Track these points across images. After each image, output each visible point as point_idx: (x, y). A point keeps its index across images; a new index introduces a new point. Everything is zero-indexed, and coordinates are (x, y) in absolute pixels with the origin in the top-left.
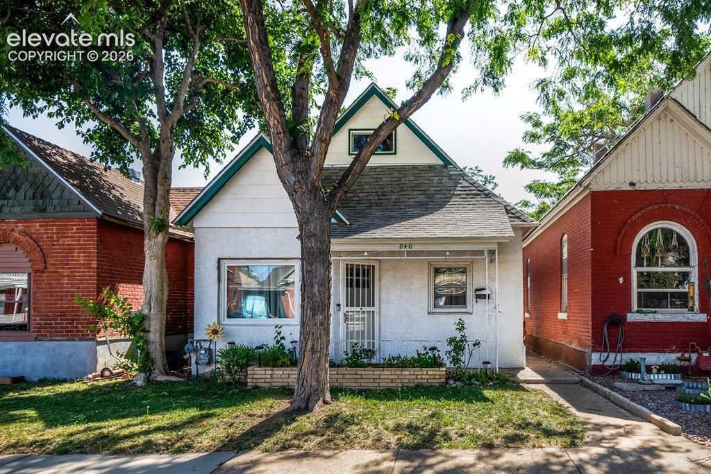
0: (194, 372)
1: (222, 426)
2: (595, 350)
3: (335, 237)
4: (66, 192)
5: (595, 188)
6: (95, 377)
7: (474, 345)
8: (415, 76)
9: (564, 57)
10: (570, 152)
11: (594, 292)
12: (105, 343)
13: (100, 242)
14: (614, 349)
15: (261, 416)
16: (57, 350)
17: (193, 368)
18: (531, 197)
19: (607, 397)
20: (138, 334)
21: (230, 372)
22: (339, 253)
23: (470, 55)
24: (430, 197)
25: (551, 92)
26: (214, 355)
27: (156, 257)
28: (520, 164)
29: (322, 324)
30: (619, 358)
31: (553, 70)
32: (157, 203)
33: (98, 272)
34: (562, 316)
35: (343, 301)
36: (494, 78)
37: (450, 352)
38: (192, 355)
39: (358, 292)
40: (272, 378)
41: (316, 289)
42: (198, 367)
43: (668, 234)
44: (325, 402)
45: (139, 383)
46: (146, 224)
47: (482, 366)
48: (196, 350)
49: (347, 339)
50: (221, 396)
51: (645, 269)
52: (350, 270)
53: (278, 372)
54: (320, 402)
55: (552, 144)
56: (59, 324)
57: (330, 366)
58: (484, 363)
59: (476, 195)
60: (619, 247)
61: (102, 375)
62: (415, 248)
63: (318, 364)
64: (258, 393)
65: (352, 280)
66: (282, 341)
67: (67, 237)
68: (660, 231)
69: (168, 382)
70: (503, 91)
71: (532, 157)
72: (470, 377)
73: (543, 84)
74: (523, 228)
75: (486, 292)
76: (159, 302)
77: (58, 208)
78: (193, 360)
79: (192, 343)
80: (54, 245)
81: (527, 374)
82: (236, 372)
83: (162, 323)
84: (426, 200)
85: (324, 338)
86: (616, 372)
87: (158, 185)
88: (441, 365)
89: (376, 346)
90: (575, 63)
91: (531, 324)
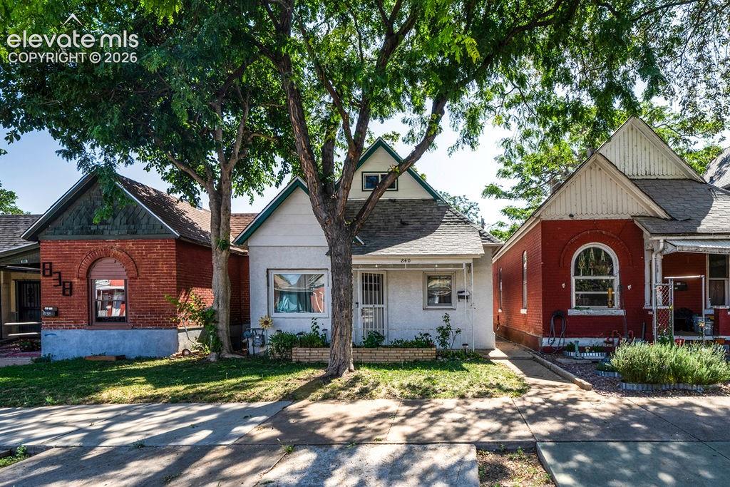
0: (251, 352)
1: (280, 386)
2: (545, 336)
3: (354, 254)
4: (151, 220)
5: (544, 218)
6: (177, 355)
7: (457, 332)
8: (409, 134)
9: (521, 122)
10: (534, 185)
11: (544, 294)
12: (184, 331)
13: (178, 256)
14: (558, 335)
15: (306, 380)
16: (149, 336)
17: (251, 349)
18: (505, 219)
19: (549, 368)
20: (210, 324)
21: (278, 351)
22: (357, 266)
23: (450, 121)
24: (424, 223)
25: (513, 148)
26: (266, 340)
27: (222, 268)
28: (495, 195)
29: (347, 317)
30: (562, 341)
31: (514, 133)
32: (221, 228)
33: (177, 279)
34: (523, 311)
35: (360, 300)
36: (470, 138)
37: (439, 337)
38: (249, 339)
39: (371, 293)
40: (310, 355)
41: (342, 292)
42: (254, 348)
43: (598, 251)
44: (350, 371)
45: (212, 359)
46: (213, 243)
47: (462, 347)
48: (252, 336)
49: (364, 327)
50: (275, 368)
51: (581, 277)
52: (365, 277)
53: (315, 351)
54: (347, 370)
55: (520, 179)
56: (149, 317)
57: (353, 347)
58: (463, 345)
59: (458, 222)
60: (562, 261)
61: (183, 354)
62: (412, 262)
63: (345, 345)
64: (301, 366)
65: (366, 285)
66: (317, 329)
67: (153, 253)
68: (592, 250)
69: (234, 359)
70: (478, 148)
71: (503, 190)
72: (454, 355)
73: (507, 143)
74: (492, 247)
75: (465, 294)
76: (225, 301)
77: (146, 232)
78: (251, 343)
79: (249, 331)
80: (143, 259)
81: (496, 353)
82: (284, 351)
83: (227, 316)
84: (420, 225)
85: (349, 326)
86: (561, 351)
87: (222, 215)
88: (433, 346)
89: (385, 333)
90: (530, 126)
91: (503, 318)
